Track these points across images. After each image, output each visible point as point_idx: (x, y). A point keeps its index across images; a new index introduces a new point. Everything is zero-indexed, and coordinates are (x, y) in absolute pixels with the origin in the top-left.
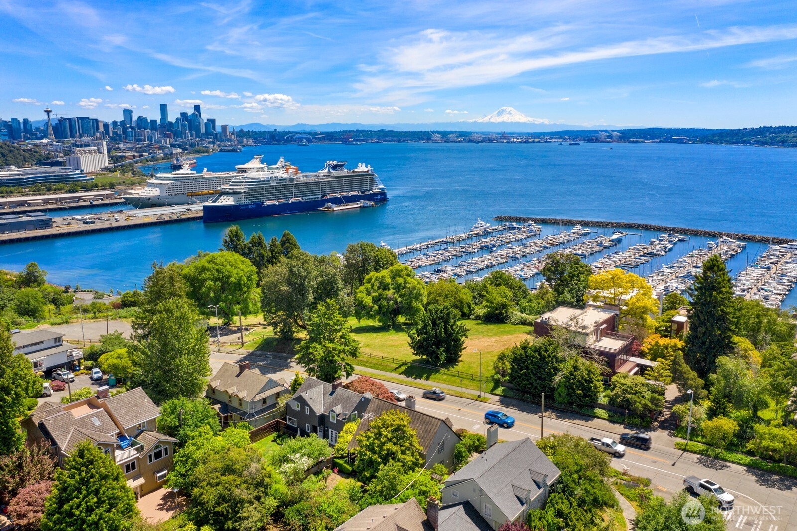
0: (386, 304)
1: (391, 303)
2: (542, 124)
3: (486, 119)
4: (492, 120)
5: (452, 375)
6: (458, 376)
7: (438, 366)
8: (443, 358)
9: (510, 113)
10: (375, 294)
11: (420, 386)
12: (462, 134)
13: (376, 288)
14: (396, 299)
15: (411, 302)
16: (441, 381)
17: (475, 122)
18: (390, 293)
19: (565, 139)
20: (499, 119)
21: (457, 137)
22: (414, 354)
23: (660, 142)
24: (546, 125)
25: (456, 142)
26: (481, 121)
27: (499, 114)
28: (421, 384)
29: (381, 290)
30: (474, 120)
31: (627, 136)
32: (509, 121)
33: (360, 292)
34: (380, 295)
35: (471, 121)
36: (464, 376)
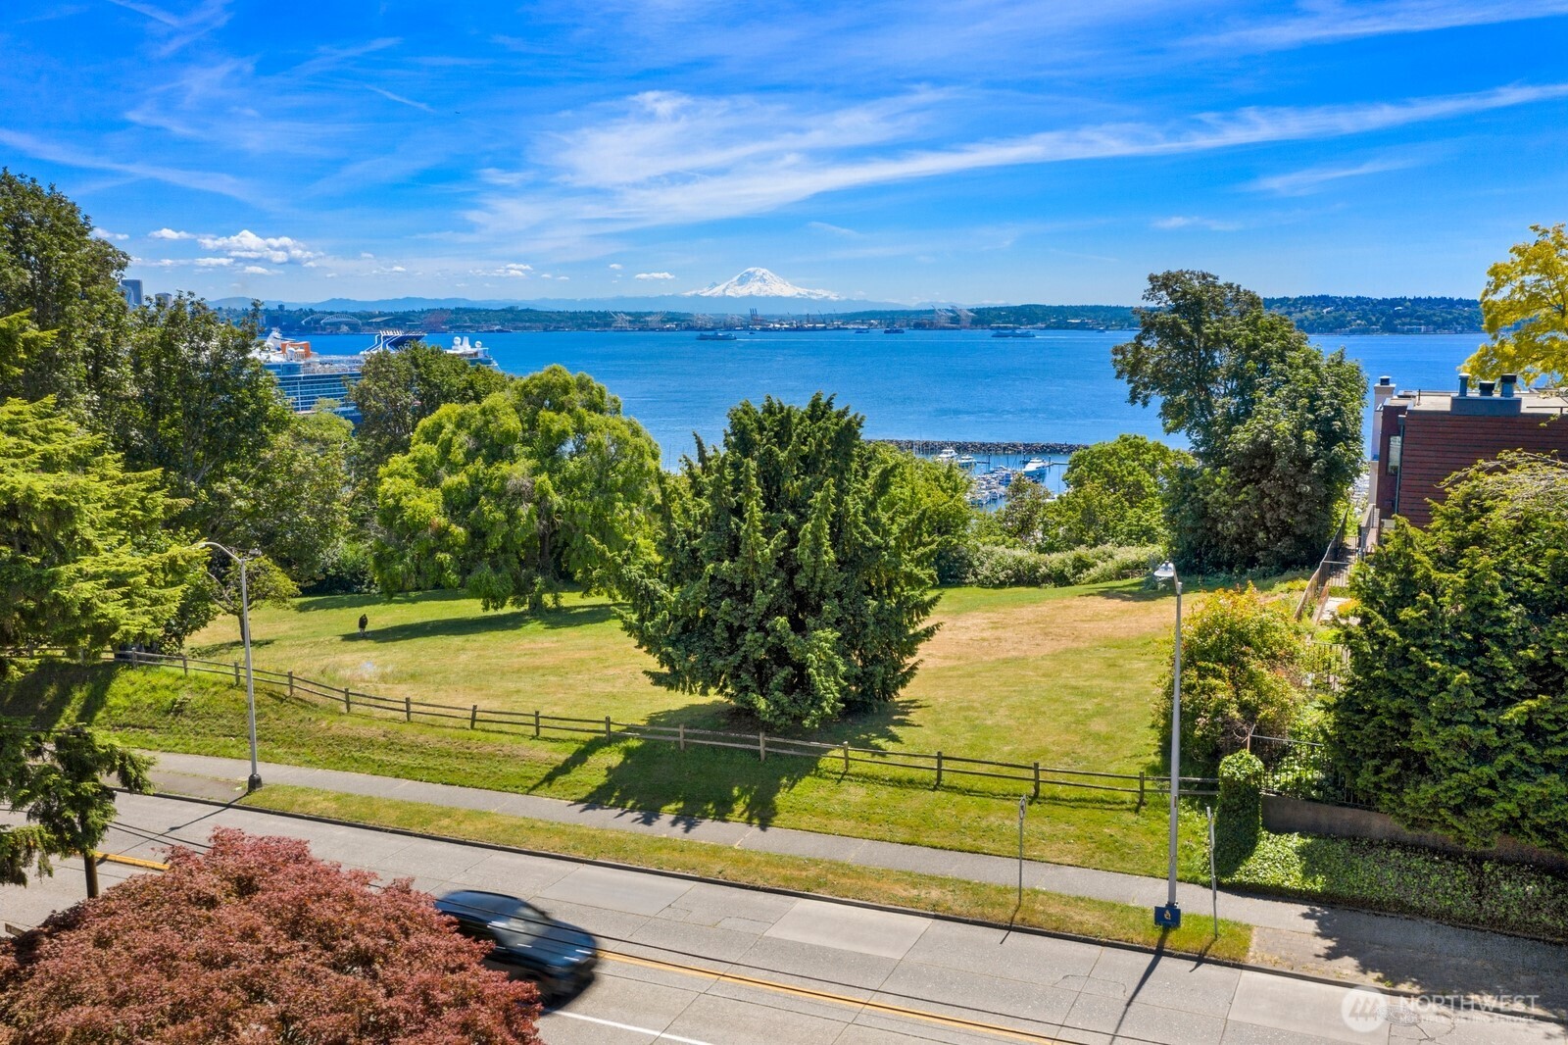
0: (500, 515)
1: (524, 510)
2: (825, 301)
3: (718, 291)
4: (729, 293)
5: (898, 783)
6: (937, 786)
7: (808, 735)
8: (829, 688)
9: (763, 280)
10: (460, 479)
11: (715, 869)
12: (671, 317)
13: (458, 455)
14: (544, 495)
15: (610, 504)
16: (838, 824)
17: (696, 295)
18: (517, 471)
19: (872, 324)
20: (743, 291)
21: (664, 322)
22: (658, 679)
23: (1047, 328)
24: (832, 301)
25: (662, 330)
26: (707, 294)
27: (742, 281)
28: (715, 852)
29: (479, 462)
30: (694, 292)
31: (983, 318)
32: (762, 294)
33: (390, 475)
34: (476, 481)
35: (688, 294)
36: (979, 784)
